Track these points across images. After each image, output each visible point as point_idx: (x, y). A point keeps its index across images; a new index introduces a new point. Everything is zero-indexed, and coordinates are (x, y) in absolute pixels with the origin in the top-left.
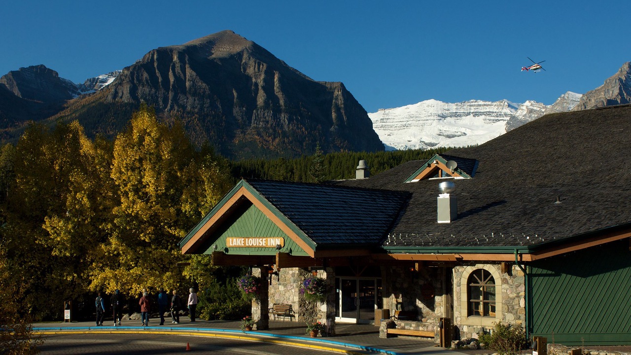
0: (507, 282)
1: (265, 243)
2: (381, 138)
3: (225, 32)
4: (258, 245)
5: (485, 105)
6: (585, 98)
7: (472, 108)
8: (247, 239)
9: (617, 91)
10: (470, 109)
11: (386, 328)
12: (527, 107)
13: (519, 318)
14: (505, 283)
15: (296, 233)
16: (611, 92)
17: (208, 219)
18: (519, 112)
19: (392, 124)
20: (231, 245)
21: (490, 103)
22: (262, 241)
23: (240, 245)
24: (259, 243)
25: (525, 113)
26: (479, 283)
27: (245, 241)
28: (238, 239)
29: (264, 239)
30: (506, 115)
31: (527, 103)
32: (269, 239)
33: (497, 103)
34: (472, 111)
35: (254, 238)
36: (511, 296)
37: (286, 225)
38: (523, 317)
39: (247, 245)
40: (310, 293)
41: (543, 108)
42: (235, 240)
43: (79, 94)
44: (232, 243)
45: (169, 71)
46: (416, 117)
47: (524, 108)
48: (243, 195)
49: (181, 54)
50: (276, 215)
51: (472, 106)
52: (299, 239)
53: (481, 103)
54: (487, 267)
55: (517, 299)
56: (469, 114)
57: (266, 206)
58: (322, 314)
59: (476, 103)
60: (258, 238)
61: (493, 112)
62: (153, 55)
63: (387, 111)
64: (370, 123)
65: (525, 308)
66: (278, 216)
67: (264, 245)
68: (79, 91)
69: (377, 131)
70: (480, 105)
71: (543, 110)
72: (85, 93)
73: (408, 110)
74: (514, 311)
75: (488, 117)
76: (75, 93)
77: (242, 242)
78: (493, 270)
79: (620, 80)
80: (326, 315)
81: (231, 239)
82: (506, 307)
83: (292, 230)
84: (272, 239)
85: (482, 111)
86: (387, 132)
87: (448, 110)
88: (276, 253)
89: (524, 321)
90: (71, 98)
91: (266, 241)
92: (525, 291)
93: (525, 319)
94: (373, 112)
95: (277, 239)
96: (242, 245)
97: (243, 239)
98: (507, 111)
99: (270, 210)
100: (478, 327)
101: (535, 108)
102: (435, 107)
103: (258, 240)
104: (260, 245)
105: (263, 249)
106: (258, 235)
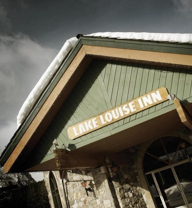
1: (134, 108)
8: (101, 117)
23: (92, 128)
24: (124, 112)
27: (98, 120)
28: (86, 123)
29: (130, 104)
32: (140, 100)
35: (113, 108)
39: (103, 123)
60: (119, 106)
67: (133, 111)
77: (94, 123)
81: (74, 128)
84: (144, 98)
91: (137, 103)
95: (153, 94)
103: (120, 108)
104: (126, 114)
105: (133, 118)
106: (118, 102)
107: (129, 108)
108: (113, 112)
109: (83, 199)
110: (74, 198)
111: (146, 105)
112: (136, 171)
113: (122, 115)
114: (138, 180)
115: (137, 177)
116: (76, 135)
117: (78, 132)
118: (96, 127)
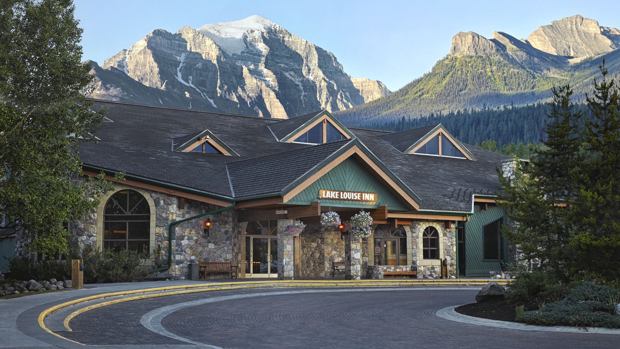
0: (446, 235)
1: (360, 197)
4: (353, 198)
8: (341, 193)
15: (404, 191)
20: (324, 196)
22: (357, 195)
23: (334, 197)
27: (339, 194)
28: (332, 192)
29: (359, 194)
32: (364, 194)
35: (349, 192)
36: (449, 244)
37: (396, 183)
39: (342, 197)
42: (328, 192)
44: (326, 195)
48: (356, 153)
50: (387, 174)
52: (407, 195)
54: (435, 225)
55: (451, 246)
57: (378, 165)
60: (353, 192)
65: (456, 252)
66: (389, 175)
67: (359, 199)
74: (450, 254)
77: (337, 195)
78: (438, 227)
81: (324, 192)
82: (446, 251)
83: (401, 188)
84: (366, 194)
89: (455, 261)
92: (456, 241)
96: (337, 197)
97: (337, 193)
104: (355, 198)
105: (357, 202)
109: (195, 238)
110: (186, 234)
111: (370, 199)
112: (240, 230)
114: (240, 238)
115: (239, 236)
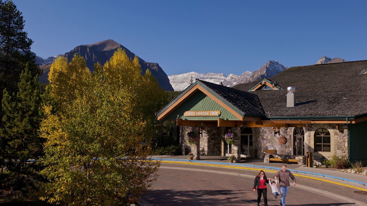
0: (338, 134)
1: (208, 114)
2: (173, 87)
3: (109, 40)
5: (214, 75)
6: (253, 74)
7: (209, 76)
8: (197, 112)
9: (265, 72)
10: (208, 76)
11: (269, 158)
12: (231, 76)
13: (345, 152)
14: (336, 135)
15: (231, 108)
16: (263, 72)
17: (175, 101)
18: (228, 78)
19: (177, 81)
21: (216, 74)
24: (205, 114)
25: (230, 78)
26: (321, 135)
28: (191, 112)
29: (208, 112)
30: (222, 79)
31: (231, 75)
32: (211, 112)
33: (219, 74)
34: (209, 77)
35: (202, 111)
36: (340, 141)
37: (225, 103)
38: (347, 152)
39: (197, 115)
40: (231, 140)
41: (237, 77)
42: (189, 112)
43: (45, 63)
45: (85, 55)
46: (187, 79)
47: (230, 76)
48: (197, 88)
49: (90, 48)
50: (218, 99)
51: (209, 75)
52: (233, 111)
53: (213, 74)
55: (343, 143)
56: (208, 78)
57: (212, 94)
58: (235, 151)
59: (211, 74)
60: (204, 111)
61: (217, 78)
62: (78, 48)
63: (175, 76)
64: (168, 80)
65: (348, 147)
66: (220, 99)
67: (208, 115)
68: (45, 62)
69: (171, 83)
70: (212, 75)
71: (237, 78)
72: (48, 63)
73: (184, 76)
74: (342, 149)
75: (215, 80)
76: (43, 63)
77: (194, 114)
79: (266, 67)
80: (237, 152)
81: (187, 112)
82: (337, 147)
83: (229, 106)
84: (213, 112)
85: (213, 77)
86: (175, 84)
87: (200, 76)
88: (217, 119)
89: (347, 154)
90: (42, 65)
91: (210, 113)
92: (348, 139)
93: (348, 153)
94: (169, 76)
95: (216, 112)
97: (194, 112)
98: (223, 77)
99: (214, 96)
100: (320, 157)
101: (234, 77)
102: (195, 75)
103: (204, 112)
104: (205, 115)
105: (207, 117)
106: (204, 110)
107: (206, 113)
108: (201, 112)
111: (216, 115)
113: (204, 115)
116: (187, 115)
117: (188, 114)
118: (194, 115)
